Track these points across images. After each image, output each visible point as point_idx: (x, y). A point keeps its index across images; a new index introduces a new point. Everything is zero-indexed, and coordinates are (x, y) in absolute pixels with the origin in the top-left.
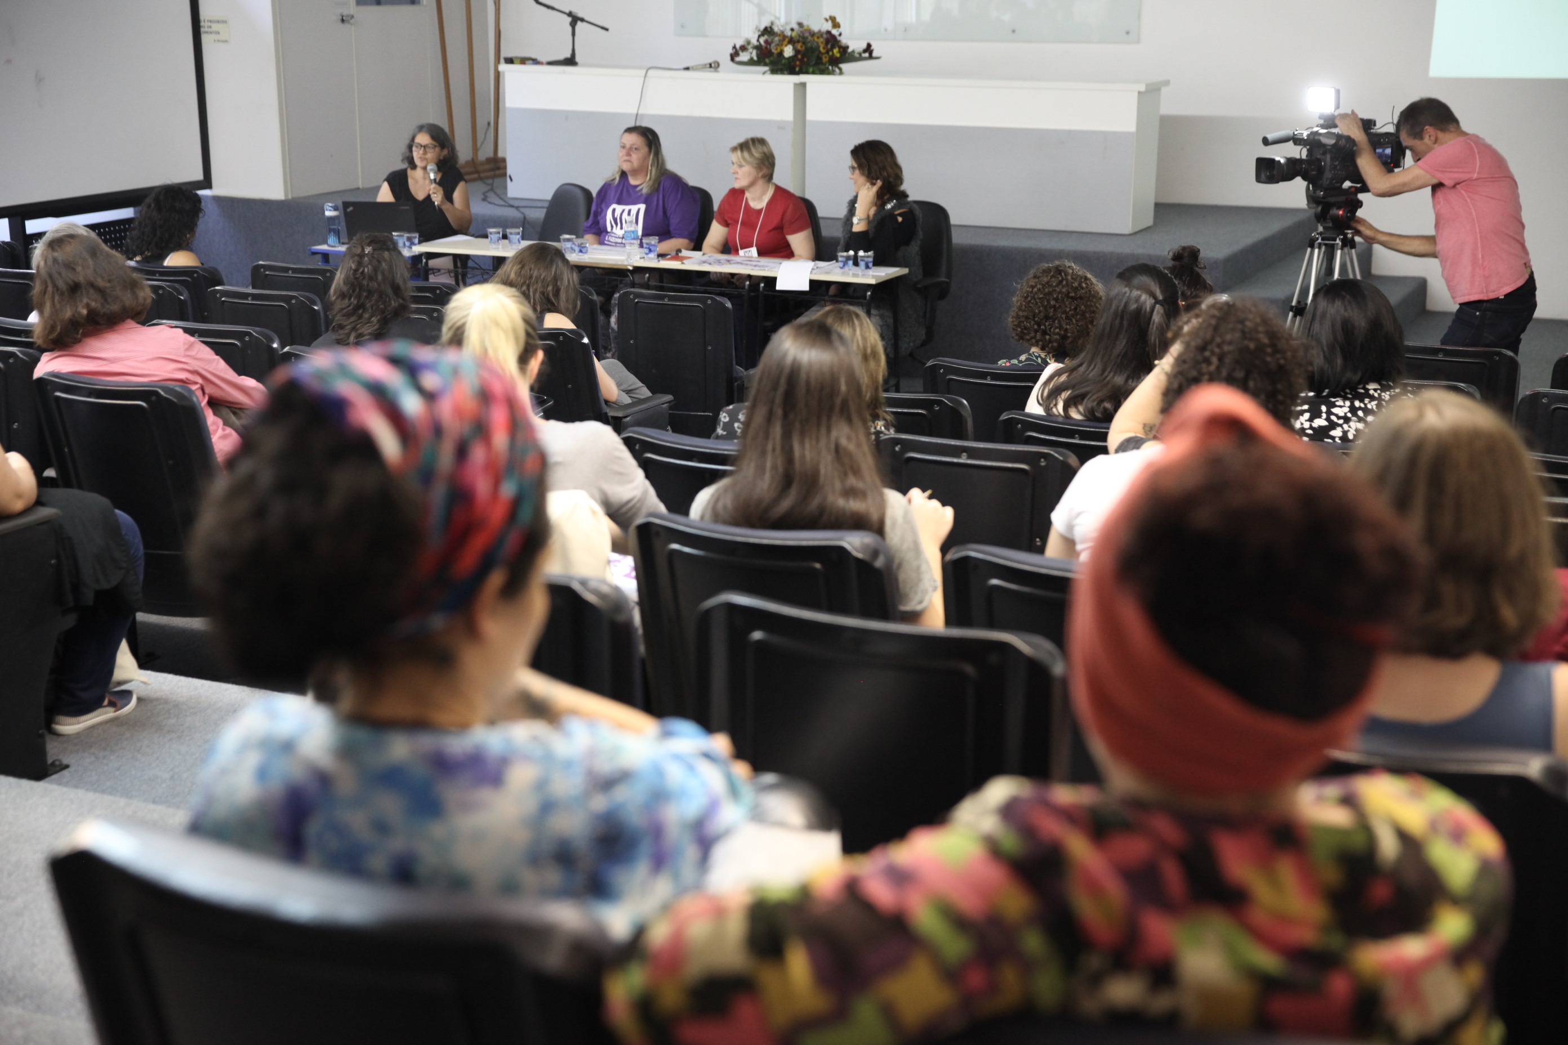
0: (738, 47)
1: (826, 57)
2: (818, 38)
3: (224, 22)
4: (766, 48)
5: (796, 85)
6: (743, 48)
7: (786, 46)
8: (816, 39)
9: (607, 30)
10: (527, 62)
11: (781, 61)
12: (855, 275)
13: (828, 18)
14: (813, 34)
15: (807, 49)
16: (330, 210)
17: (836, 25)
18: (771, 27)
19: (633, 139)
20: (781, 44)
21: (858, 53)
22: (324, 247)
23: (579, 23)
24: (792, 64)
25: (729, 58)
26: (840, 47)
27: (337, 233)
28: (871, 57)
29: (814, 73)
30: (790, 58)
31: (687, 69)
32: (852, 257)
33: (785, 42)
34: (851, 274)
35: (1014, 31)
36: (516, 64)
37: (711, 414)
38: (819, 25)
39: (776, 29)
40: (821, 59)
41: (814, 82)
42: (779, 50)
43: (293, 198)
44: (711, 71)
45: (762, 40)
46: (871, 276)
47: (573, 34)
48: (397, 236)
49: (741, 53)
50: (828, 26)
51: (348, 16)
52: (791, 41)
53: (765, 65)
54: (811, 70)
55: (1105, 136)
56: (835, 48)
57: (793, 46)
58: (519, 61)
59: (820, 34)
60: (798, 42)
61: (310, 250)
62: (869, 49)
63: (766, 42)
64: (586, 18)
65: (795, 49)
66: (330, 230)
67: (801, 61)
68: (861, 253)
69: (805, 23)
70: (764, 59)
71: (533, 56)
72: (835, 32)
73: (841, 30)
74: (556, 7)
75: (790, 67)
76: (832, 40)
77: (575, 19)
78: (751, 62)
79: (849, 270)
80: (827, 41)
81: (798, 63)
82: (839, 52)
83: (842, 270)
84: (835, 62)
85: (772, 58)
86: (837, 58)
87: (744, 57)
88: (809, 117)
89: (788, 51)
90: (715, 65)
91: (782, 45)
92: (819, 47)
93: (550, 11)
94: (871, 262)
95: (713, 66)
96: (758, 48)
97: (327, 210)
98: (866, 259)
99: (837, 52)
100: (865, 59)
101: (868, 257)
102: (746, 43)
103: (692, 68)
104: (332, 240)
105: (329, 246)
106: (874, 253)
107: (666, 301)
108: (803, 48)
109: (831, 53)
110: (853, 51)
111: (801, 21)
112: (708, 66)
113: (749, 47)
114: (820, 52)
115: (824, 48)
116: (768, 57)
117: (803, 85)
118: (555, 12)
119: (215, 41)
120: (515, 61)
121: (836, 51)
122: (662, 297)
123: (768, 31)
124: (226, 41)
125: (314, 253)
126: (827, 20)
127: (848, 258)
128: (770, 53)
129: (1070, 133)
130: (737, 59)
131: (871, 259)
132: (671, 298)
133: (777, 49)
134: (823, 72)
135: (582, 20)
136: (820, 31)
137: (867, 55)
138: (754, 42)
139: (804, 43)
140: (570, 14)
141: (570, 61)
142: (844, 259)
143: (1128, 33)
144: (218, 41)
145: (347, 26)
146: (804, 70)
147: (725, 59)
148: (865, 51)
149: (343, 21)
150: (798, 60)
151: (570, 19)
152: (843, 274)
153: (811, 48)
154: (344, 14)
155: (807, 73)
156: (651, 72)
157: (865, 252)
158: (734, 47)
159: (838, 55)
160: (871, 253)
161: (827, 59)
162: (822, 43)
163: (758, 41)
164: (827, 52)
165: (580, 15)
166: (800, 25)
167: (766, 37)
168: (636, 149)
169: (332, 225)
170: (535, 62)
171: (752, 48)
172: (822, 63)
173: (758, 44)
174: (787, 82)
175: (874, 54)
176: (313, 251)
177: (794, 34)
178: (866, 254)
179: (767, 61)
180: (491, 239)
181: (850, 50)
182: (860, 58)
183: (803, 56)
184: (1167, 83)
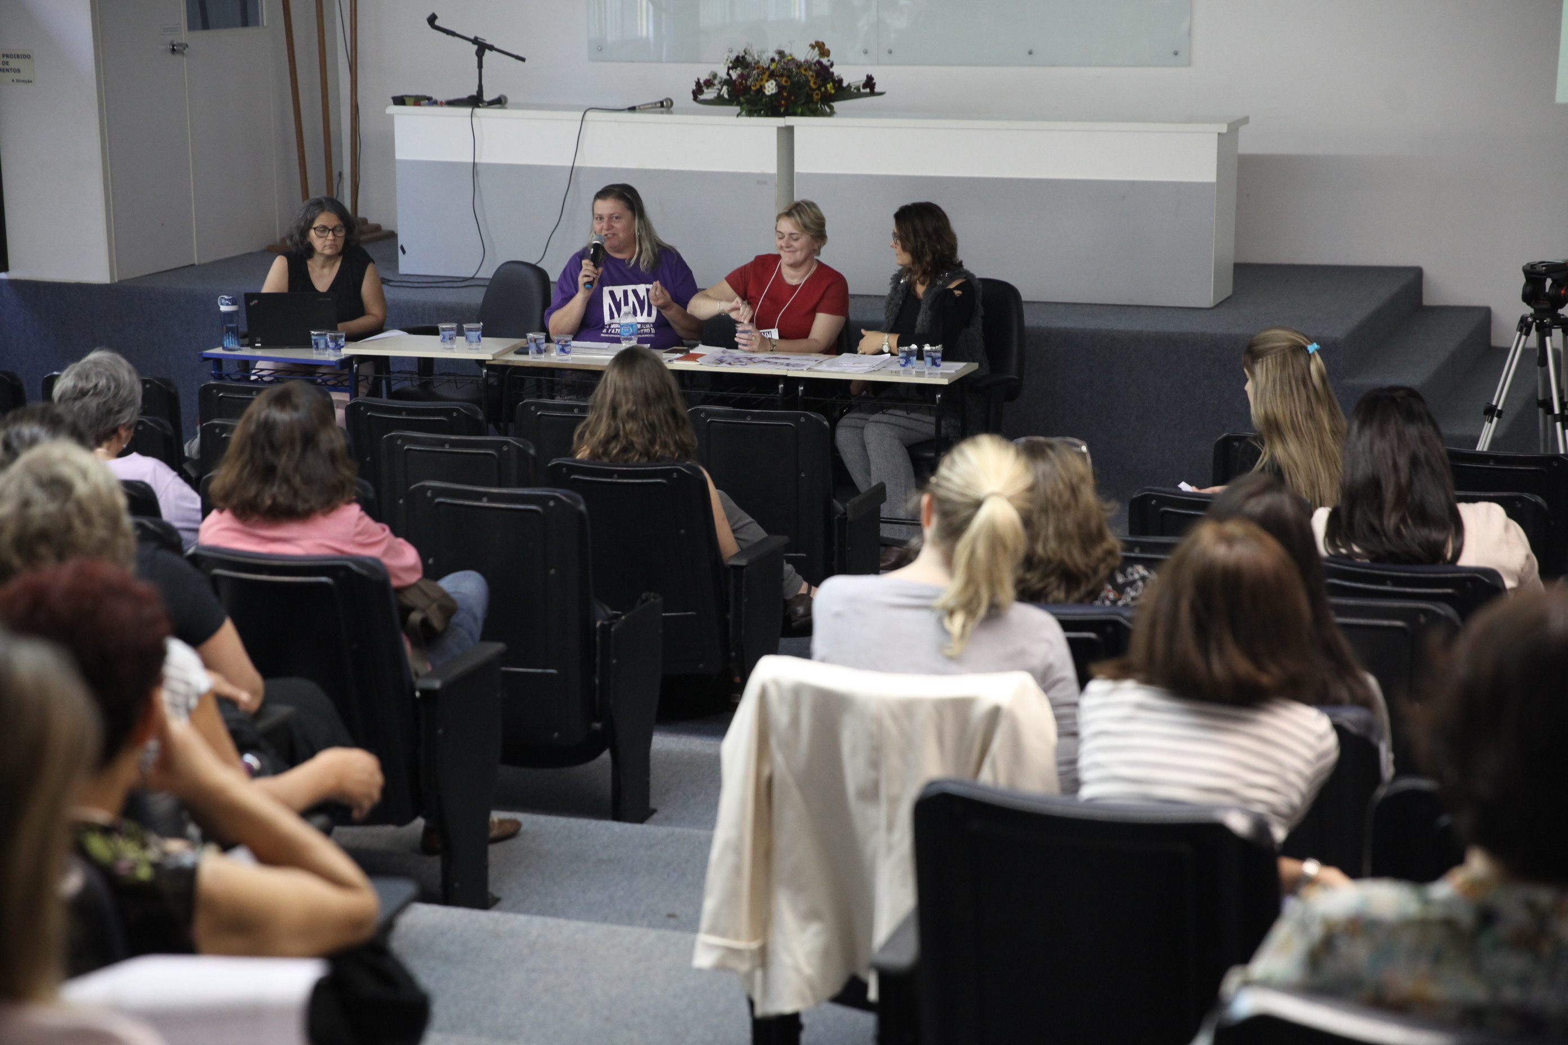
0: (702, 81)
1: (817, 94)
2: (806, 70)
3: (28, 57)
4: (741, 83)
5: (779, 129)
6: (709, 83)
7: (767, 81)
8: (803, 72)
9: (523, 60)
10: (422, 102)
11: (762, 99)
12: (920, 374)
13: (814, 44)
14: (799, 65)
15: (793, 84)
16: (227, 305)
17: (824, 52)
18: (743, 57)
19: (607, 207)
20: (759, 79)
21: (855, 89)
22: (218, 351)
23: (487, 52)
24: (776, 104)
25: (691, 96)
26: (834, 81)
27: (235, 332)
28: (872, 93)
29: (803, 114)
30: (772, 95)
31: (632, 109)
32: (916, 353)
33: (765, 77)
34: (914, 373)
35: (1030, 53)
36: (409, 105)
37: (804, 555)
38: (803, 53)
39: (749, 58)
40: (811, 96)
41: (803, 125)
42: (758, 87)
43: (120, 281)
44: (662, 113)
45: (734, 75)
46: (939, 375)
47: (480, 66)
48: (317, 335)
49: (705, 90)
50: (814, 55)
51: (180, 45)
52: (772, 75)
53: (739, 104)
54: (799, 110)
55: (1179, 188)
56: (829, 83)
57: (776, 80)
58: (412, 100)
59: (808, 65)
60: (782, 75)
61: (201, 354)
62: (870, 82)
63: (741, 76)
64: (496, 46)
65: (778, 85)
66: (229, 330)
67: (787, 99)
68: (927, 347)
69: (787, 52)
70: (738, 97)
71: (428, 95)
72: (825, 61)
73: (832, 58)
74: (458, 32)
75: (772, 108)
76: (824, 73)
77: (482, 47)
78: (719, 101)
79: (912, 368)
80: (818, 74)
81: (783, 102)
82: (834, 87)
83: (902, 368)
84: (828, 99)
85: (748, 96)
86: (831, 94)
87: (709, 94)
88: (798, 168)
89: (770, 88)
90: (667, 103)
91: (762, 80)
92: (809, 81)
93: (450, 37)
94: (938, 358)
95: (665, 106)
96: (728, 82)
97: (222, 304)
98: (933, 354)
99: (831, 88)
100: (865, 95)
101: (935, 351)
102: (711, 78)
103: (639, 106)
104: (229, 342)
105: (224, 348)
106: (943, 347)
107: (748, 420)
108: (789, 84)
109: (823, 89)
110: (849, 86)
111: (782, 49)
112: (659, 105)
113: (716, 82)
114: (810, 87)
115: (815, 83)
116: (743, 95)
117: (790, 130)
118: (456, 39)
119: (13, 81)
120: (407, 100)
121: (829, 86)
122: (744, 416)
123: (739, 62)
124: (30, 81)
125: (206, 359)
126: (813, 47)
127: (910, 353)
128: (747, 89)
129: (1133, 184)
130: (701, 97)
131: (939, 355)
132: (754, 416)
133: (755, 85)
134: (815, 113)
135: (491, 48)
136: (806, 61)
137: (868, 90)
138: (722, 74)
139: (789, 77)
140: (475, 41)
141: (475, 101)
142: (905, 355)
143: (1176, 53)
144: (18, 81)
145: (178, 57)
146: (791, 111)
147: (683, 95)
148: (865, 86)
149: (173, 50)
150: (783, 98)
151: (475, 47)
152: (906, 373)
153: (798, 82)
154: (175, 43)
155: (794, 114)
156: (590, 115)
157: (931, 346)
158: (698, 83)
159: (833, 91)
160: (939, 347)
161: (819, 96)
162: (812, 76)
163: (728, 74)
164: (819, 89)
165: (488, 42)
166: (781, 53)
167: (739, 71)
168: (617, 218)
169: (230, 323)
170: (431, 102)
171: (720, 83)
172: (812, 102)
173: (728, 77)
174: (767, 127)
175: (877, 90)
176: (204, 356)
177: (773, 66)
178: (934, 348)
179: (742, 99)
180: (444, 338)
181: (845, 84)
182: (858, 95)
183: (790, 94)
184: (1245, 120)
